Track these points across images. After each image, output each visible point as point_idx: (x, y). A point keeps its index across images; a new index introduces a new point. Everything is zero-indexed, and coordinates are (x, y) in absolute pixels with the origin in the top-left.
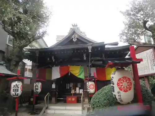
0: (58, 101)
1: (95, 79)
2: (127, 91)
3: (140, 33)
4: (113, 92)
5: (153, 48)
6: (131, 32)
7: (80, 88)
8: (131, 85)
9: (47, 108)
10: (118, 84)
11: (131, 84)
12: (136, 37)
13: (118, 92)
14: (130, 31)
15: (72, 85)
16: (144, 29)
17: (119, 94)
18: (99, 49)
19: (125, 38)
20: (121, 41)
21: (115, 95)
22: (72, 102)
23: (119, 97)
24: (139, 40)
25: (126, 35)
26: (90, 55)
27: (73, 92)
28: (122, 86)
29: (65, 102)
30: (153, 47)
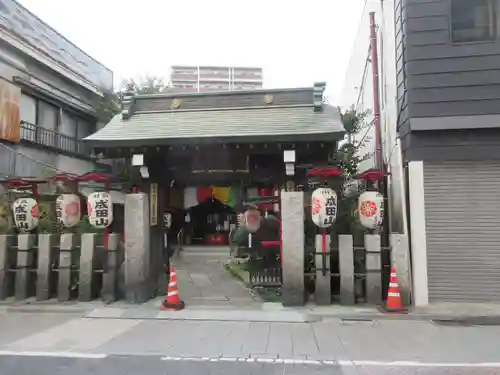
0: (195, 243)
7: (230, 223)
9: (181, 249)
15: (216, 217)
22: (217, 244)
27: (218, 228)
29: (205, 242)
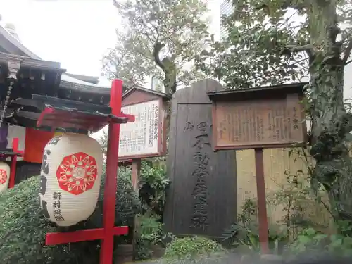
1: (13, 156)
2: (82, 191)
3: (146, 68)
4: (41, 194)
5: (161, 99)
6: (128, 61)
8: (95, 176)
10: (59, 173)
11: (96, 173)
12: (135, 75)
13: (56, 195)
14: (127, 58)
16: (154, 63)
17: (57, 201)
18: (43, 78)
19: (113, 69)
20: (103, 74)
21: (45, 203)
23: (57, 208)
24: (141, 83)
25: (117, 63)
26: (10, 87)
28: (69, 177)
30: (160, 96)
